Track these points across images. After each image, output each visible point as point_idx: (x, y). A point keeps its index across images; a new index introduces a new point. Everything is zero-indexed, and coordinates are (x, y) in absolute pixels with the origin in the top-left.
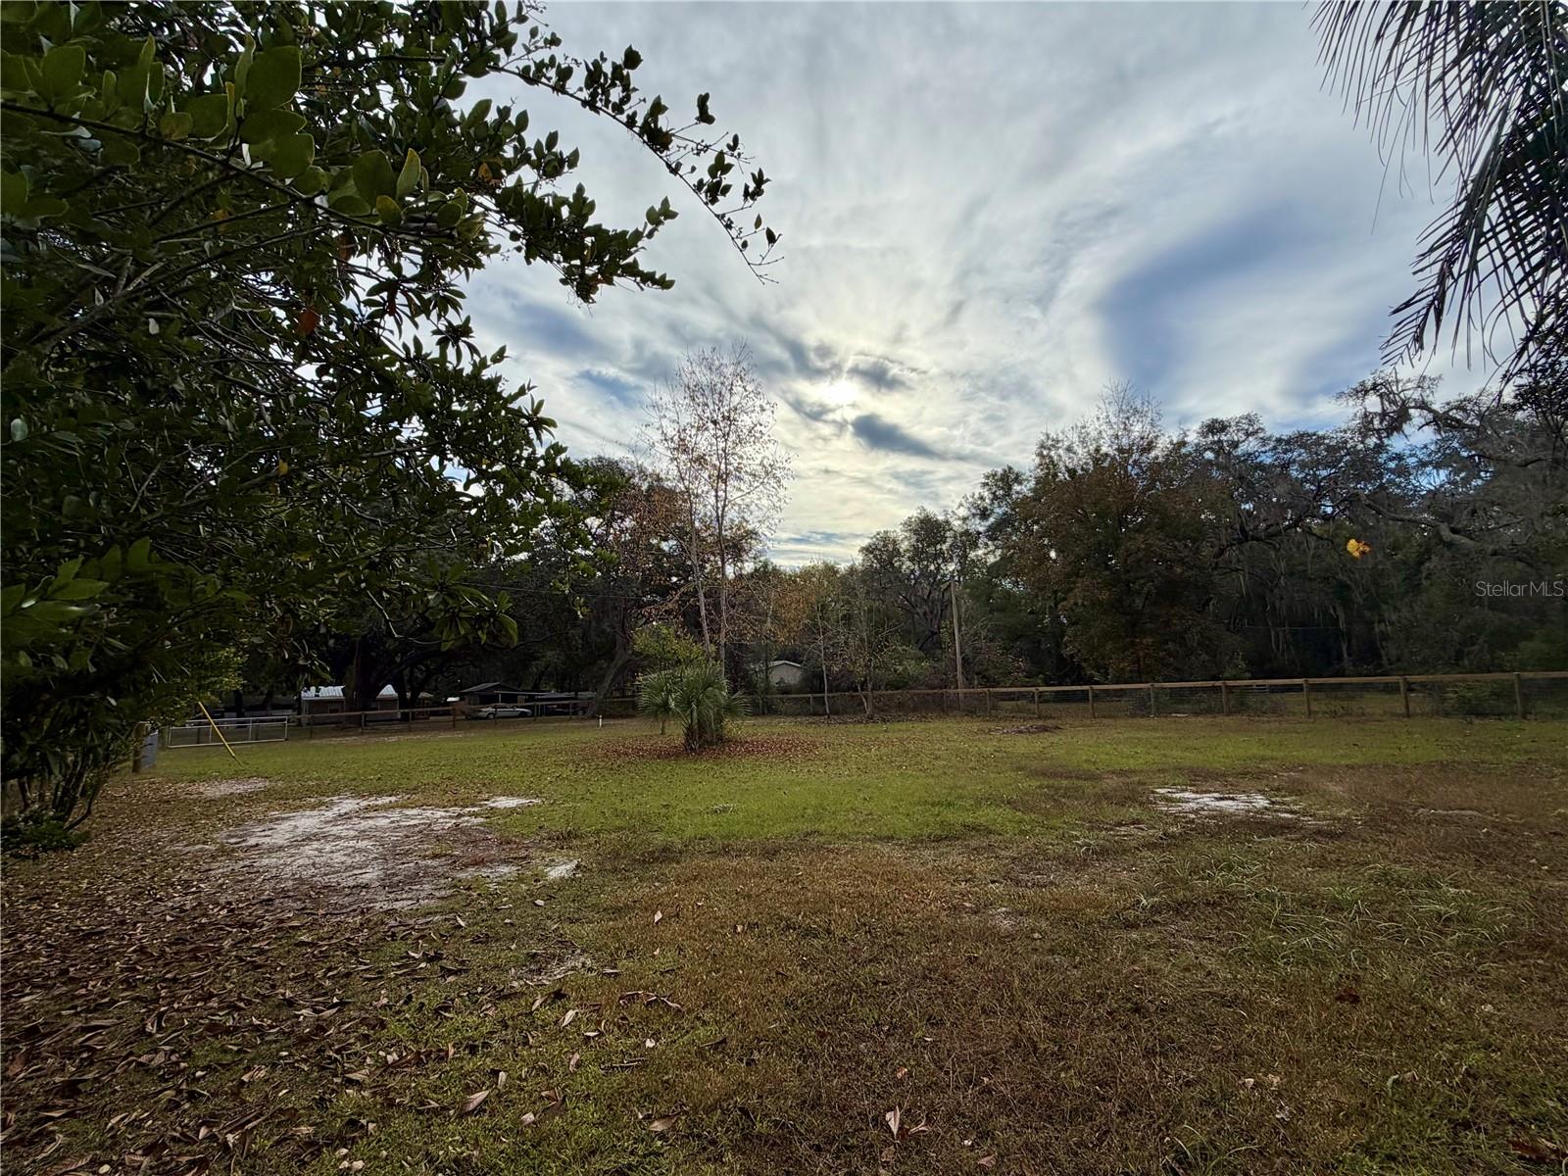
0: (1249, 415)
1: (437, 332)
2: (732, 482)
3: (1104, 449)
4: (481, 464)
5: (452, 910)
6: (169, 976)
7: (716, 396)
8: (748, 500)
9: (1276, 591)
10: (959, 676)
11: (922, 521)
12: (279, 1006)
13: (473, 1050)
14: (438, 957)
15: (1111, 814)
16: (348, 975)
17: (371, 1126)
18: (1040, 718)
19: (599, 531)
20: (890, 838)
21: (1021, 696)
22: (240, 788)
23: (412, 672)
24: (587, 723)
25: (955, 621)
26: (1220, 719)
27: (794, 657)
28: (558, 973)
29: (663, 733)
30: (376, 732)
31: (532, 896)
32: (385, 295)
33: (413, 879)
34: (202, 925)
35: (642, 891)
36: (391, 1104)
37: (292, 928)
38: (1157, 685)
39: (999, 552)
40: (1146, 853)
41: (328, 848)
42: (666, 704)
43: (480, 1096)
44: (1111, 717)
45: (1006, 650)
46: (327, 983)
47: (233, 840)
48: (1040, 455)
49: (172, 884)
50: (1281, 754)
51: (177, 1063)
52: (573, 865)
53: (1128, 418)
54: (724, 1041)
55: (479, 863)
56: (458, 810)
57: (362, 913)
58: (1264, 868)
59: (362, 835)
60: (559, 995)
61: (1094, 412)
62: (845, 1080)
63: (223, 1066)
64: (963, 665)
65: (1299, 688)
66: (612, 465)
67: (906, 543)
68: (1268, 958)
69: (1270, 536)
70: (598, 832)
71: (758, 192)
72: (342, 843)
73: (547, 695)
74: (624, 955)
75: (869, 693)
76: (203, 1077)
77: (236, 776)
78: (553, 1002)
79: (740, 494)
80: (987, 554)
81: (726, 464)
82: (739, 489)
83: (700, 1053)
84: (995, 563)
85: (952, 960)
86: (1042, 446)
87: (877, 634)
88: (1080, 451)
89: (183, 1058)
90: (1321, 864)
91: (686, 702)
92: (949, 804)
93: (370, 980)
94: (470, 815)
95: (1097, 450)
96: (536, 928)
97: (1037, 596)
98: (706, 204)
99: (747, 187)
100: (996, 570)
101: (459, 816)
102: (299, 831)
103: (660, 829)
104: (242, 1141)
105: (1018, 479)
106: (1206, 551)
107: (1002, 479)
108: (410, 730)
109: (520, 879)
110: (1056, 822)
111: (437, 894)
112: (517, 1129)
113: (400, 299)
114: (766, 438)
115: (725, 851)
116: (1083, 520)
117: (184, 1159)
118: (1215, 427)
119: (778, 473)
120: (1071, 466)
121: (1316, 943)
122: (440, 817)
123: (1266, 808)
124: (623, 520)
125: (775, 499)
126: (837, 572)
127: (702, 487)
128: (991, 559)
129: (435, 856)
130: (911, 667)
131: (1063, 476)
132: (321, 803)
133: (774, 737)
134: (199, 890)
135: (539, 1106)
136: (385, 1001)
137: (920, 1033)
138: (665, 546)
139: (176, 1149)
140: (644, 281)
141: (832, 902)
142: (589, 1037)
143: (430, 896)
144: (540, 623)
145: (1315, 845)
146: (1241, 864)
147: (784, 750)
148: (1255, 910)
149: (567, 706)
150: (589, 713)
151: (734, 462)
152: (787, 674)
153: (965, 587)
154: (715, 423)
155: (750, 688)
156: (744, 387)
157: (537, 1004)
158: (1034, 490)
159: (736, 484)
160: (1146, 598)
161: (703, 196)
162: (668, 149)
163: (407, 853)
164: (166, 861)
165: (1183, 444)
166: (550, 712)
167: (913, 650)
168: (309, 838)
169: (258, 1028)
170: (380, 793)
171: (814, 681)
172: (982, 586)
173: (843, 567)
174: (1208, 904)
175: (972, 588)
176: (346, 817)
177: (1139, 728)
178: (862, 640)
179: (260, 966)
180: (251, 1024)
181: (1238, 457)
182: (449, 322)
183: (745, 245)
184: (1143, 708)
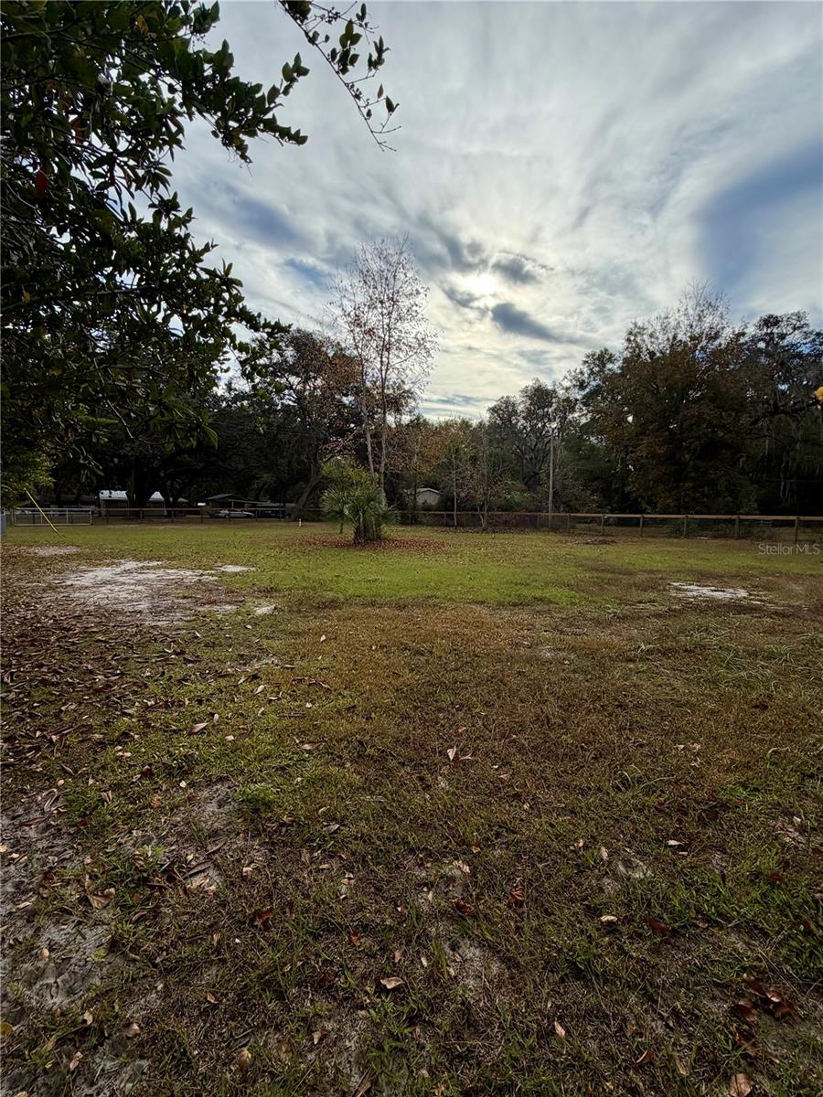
0: (799, 312)
1: (152, 206)
2: (393, 351)
3: (680, 337)
4: (182, 310)
5: (194, 628)
6: (17, 653)
7: (384, 281)
8: (404, 366)
9: (791, 453)
10: (550, 505)
11: (536, 390)
12: (84, 673)
13: (200, 702)
14: (182, 653)
15: (635, 595)
16: (126, 659)
17: (136, 736)
18: (603, 535)
19: (299, 387)
20: (483, 602)
21: (593, 520)
22: (62, 551)
23: (172, 484)
24: (291, 524)
25: (551, 464)
26: (730, 542)
27: (434, 486)
28: (257, 666)
29: (341, 532)
30: (150, 522)
31: (244, 623)
32: (105, 167)
33: (170, 609)
34: (37, 627)
35: (314, 624)
36: (149, 726)
37: (94, 632)
38: (690, 516)
39: (589, 416)
40: (654, 620)
41: (117, 589)
42: (341, 512)
43: (201, 726)
44: (653, 537)
45: (586, 487)
46: (114, 663)
47: (57, 582)
48: (629, 340)
49: (19, 605)
50: (767, 565)
51: (23, 699)
52: (273, 607)
53: (702, 311)
54: (354, 707)
55: (214, 602)
56: (201, 571)
57: (137, 626)
58: (731, 632)
59: (139, 582)
60: (255, 677)
61: (676, 305)
62: (426, 731)
63: (50, 702)
64: (554, 497)
65: (791, 524)
66: (308, 336)
67: (522, 406)
68: (715, 682)
69: (796, 411)
70: (290, 589)
71: (380, 61)
72: (126, 587)
73: (264, 504)
74: (299, 658)
75: (485, 513)
76: (38, 707)
77: (58, 544)
78: (252, 680)
79: (399, 360)
80: (581, 416)
81: (390, 336)
82: (398, 357)
83: (339, 712)
84: (586, 424)
85: (507, 672)
86: (631, 333)
87: (494, 470)
88: (661, 337)
89: (27, 697)
90: (771, 631)
91: (355, 511)
92: (528, 584)
93: (140, 662)
94: (209, 575)
95: (675, 338)
96: (245, 641)
97: (612, 448)
98: (337, 73)
99: (371, 56)
100: (586, 429)
101: (202, 575)
102: (99, 578)
103: (332, 590)
104: (61, 739)
105: (611, 359)
106: (745, 420)
107: (598, 359)
108: (172, 522)
109: (238, 613)
110: (597, 599)
111: (185, 619)
112: (223, 743)
113: (118, 172)
114: (419, 316)
115: (373, 604)
116: (655, 393)
117: (28, 746)
118: (771, 321)
119: (428, 345)
120: (651, 349)
121: (750, 676)
122: (190, 576)
123: (744, 598)
124: (316, 380)
125: (425, 366)
126: (471, 426)
127: (371, 354)
128: (584, 421)
129: (185, 597)
130: (517, 496)
131: (645, 357)
132: (113, 563)
133: (416, 539)
134: (36, 609)
135: (237, 733)
136: (149, 674)
137: (478, 710)
138: (346, 400)
139: (23, 740)
140: (282, 136)
141: (436, 636)
142: (271, 700)
143: (180, 620)
144: (258, 453)
145: (769, 620)
146: (716, 629)
147: (423, 547)
148: (717, 656)
149: (277, 512)
150: (293, 517)
151: (395, 334)
152: (428, 497)
153: (563, 440)
154: (382, 302)
155: (402, 506)
156: (405, 274)
157: (241, 681)
158: (621, 368)
159: (396, 352)
160: (693, 454)
161: (336, 67)
162: (307, 19)
163: (167, 595)
164: (14, 591)
165: (743, 334)
166: (268, 516)
167: (520, 485)
168: (105, 583)
169: (71, 684)
170: (151, 559)
171: (447, 503)
172: (575, 440)
173: (474, 423)
174: (686, 650)
175: (568, 441)
176: (128, 572)
177: (672, 545)
178: (483, 475)
179: (73, 652)
180: (67, 681)
181: (783, 347)
182: (160, 196)
183: (369, 114)
184: (677, 532)
